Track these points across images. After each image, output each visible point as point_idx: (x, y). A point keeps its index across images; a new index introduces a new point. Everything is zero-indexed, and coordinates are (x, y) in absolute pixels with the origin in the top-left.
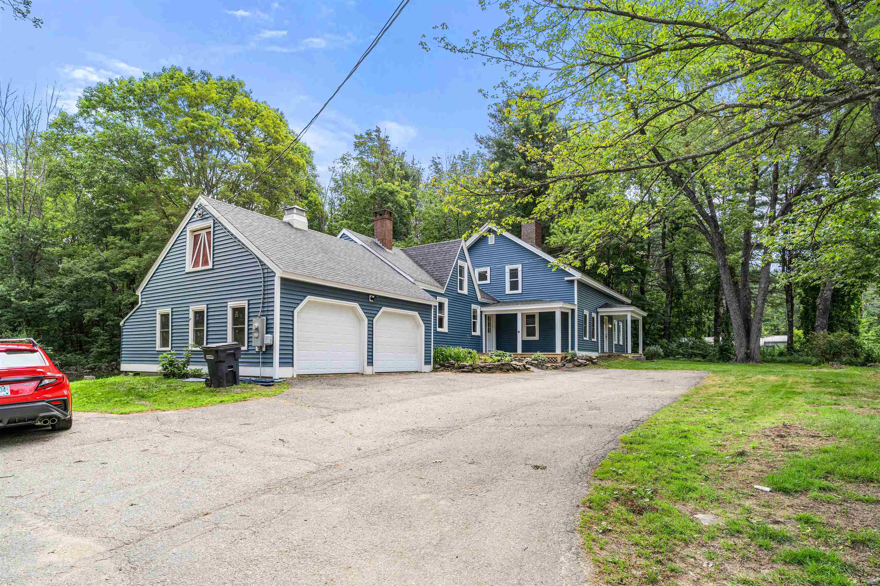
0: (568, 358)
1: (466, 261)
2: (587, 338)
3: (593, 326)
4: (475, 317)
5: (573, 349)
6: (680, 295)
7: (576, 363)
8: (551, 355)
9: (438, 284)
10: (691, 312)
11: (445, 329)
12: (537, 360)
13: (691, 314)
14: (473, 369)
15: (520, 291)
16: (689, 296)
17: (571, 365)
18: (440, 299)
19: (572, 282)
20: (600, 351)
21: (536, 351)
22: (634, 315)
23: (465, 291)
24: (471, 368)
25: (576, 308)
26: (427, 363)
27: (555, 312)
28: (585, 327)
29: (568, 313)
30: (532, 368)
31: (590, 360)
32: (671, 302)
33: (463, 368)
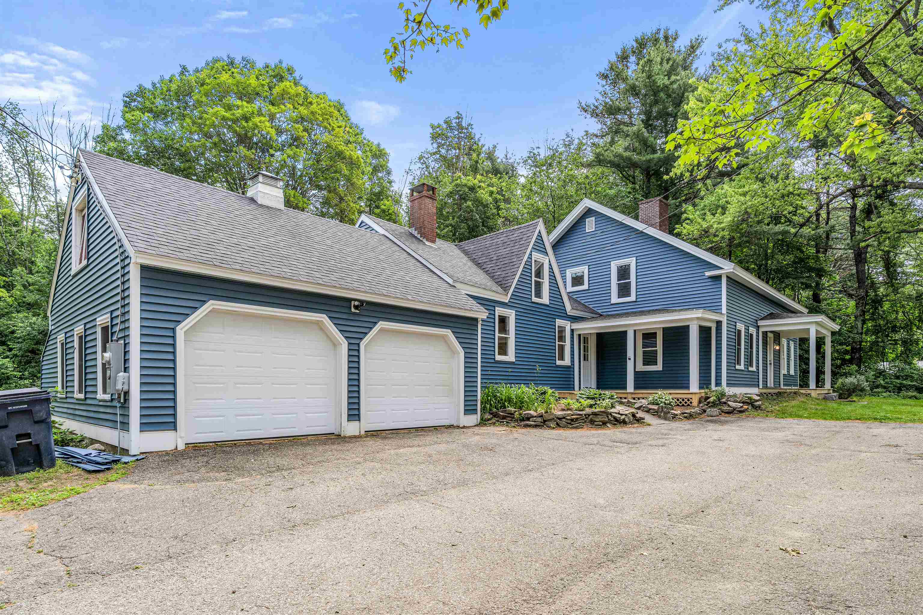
0: (711, 399)
1: (546, 254)
2: (742, 367)
3: (751, 347)
4: (562, 338)
5: (718, 384)
6: (877, 302)
7: (725, 408)
8: (680, 393)
9: (499, 289)
10: (895, 326)
11: (511, 357)
12: (658, 404)
13: (894, 329)
14: (545, 421)
15: (633, 298)
16: (894, 303)
17: (715, 411)
18: (499, 311)
19: (718, 278)
20: (761, 387)
21: (656, 388)
22: (819, 329)
23: (545, 299)
24: (540, 419)
25: (724, 320)
26: (469, 410)
27: (688, 326)
28: (739, 350)
29: (710, 328)
30: (648, 418)
31: (750, 402)
32: (864, 313)
33: (528, 419)
